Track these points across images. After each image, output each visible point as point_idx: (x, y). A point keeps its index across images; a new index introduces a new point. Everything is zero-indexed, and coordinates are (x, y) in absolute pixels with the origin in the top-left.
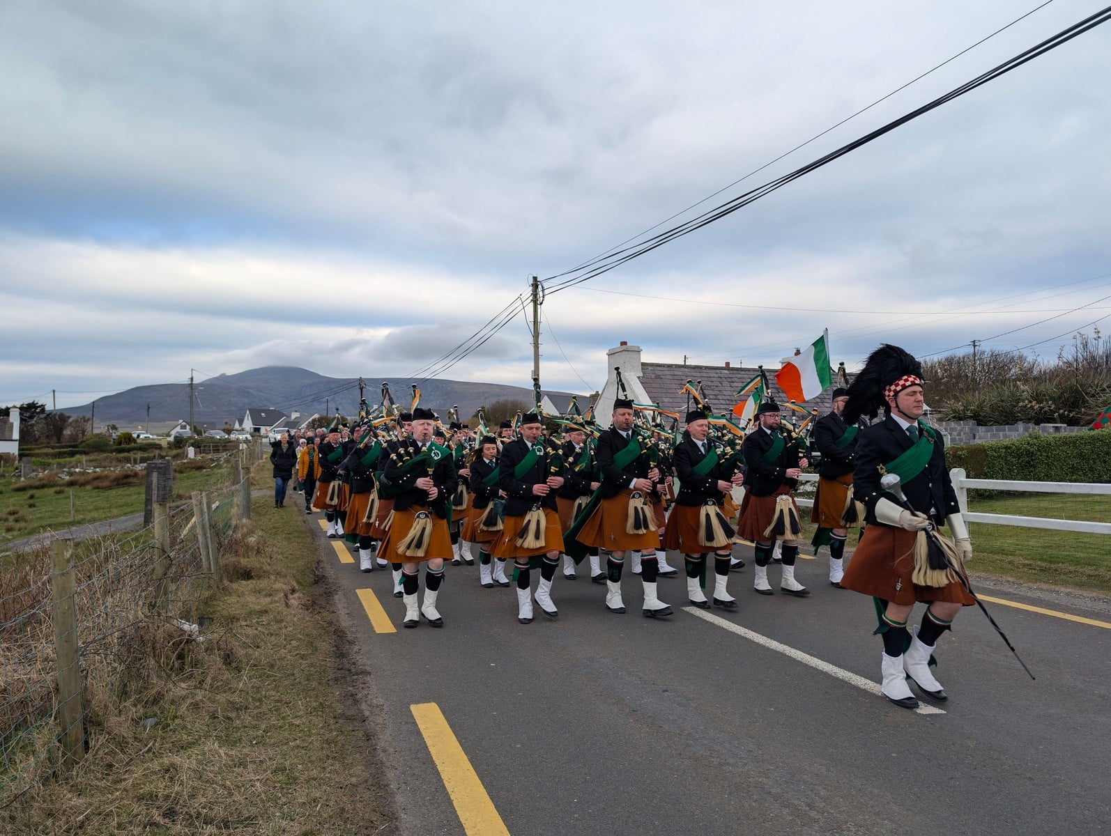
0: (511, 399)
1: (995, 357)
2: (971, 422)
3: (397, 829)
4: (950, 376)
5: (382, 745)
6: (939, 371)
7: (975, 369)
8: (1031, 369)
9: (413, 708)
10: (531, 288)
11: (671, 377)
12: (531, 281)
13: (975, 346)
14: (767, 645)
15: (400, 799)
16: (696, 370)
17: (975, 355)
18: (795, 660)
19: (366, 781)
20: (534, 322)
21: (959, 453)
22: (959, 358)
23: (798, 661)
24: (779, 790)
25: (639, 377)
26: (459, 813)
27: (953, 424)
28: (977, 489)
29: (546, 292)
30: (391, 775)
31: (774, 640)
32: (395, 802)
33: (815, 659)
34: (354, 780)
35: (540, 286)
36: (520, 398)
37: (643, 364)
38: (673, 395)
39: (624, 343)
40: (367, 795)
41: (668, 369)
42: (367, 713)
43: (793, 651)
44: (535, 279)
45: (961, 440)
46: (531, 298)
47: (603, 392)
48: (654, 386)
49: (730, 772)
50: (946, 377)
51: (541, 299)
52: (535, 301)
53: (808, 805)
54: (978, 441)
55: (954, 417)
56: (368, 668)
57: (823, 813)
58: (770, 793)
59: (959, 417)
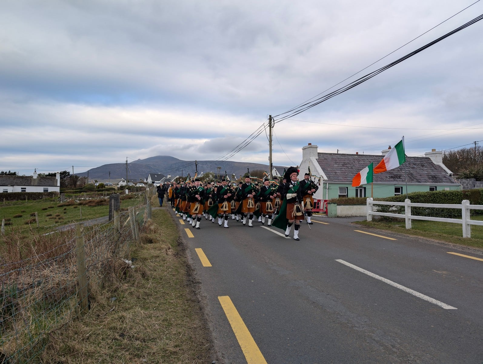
0: (259, 169)
2: (473, 179)
3: (213, 346)
4: (463, 158)
5: (207, 312)
6: (458, 156)
7: (476, 155)
9: (219, 298)
10: (269, 120)
11: (331, 159)
12: (269, 117)
13: (475, 144)
14: (374, 277)
15: (214, 334)
16: (343, 155)
18: (386, 283)
19: (200, 326)
20: (270, 135)
21: (467, 193)
22: (468, 150)
23: (388, 284)
24: (379, 339)
25: (316, 159)
26: (239, 341)
27: (464, 180)
28: (475, 210)
29: (275, 122)
30: (210, 325)
31: (377, 275)
32: (212, 335)
33: (396, 284)
34: (195, 326)
35: (272, 120)
36: (263, 169)
37: (318, 153)
38: (332, 167)
39: (310, 144)
40: (201, 332)
41: (330, 155)
42: (200, 299)
43: (386, 280)
44: (270, 116)
45: (468, 187)
46: (269, 125)
47: (300, 166)
48: (324, 163)
49: (357, 330)
50: (461, 159)
51: (273, 125)
52: (270, 126)
53: (392, 346)
54: (476, 188)
55: (465, 177)
56: (200, 281)
57: (399, 349)
58: (374, 340)
59: (467, 177)
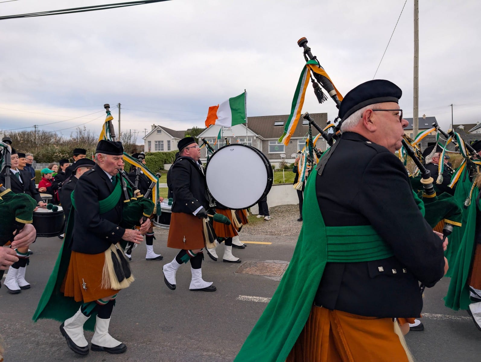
1: (44, 133)
8: (59, 140)
17: (35, 131)
